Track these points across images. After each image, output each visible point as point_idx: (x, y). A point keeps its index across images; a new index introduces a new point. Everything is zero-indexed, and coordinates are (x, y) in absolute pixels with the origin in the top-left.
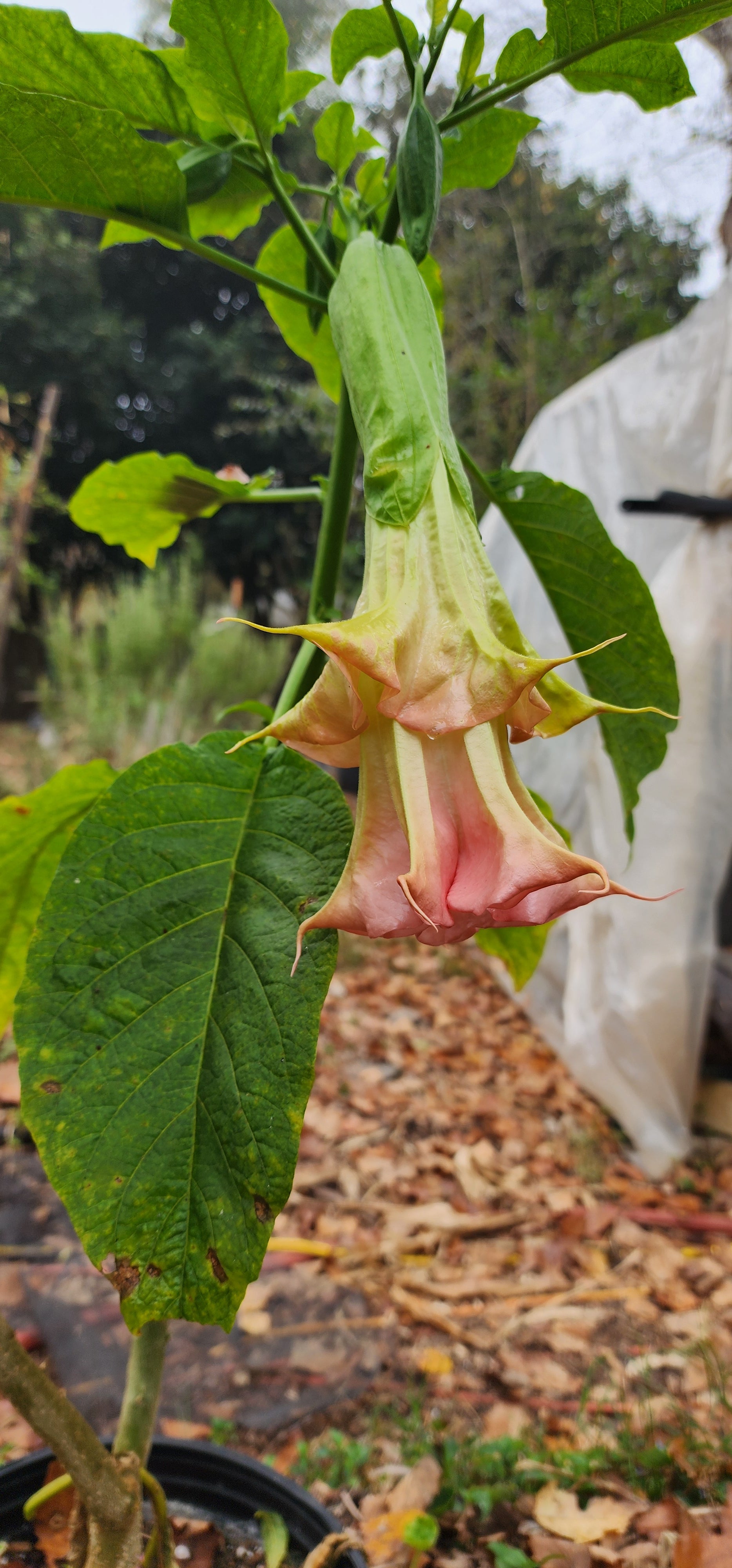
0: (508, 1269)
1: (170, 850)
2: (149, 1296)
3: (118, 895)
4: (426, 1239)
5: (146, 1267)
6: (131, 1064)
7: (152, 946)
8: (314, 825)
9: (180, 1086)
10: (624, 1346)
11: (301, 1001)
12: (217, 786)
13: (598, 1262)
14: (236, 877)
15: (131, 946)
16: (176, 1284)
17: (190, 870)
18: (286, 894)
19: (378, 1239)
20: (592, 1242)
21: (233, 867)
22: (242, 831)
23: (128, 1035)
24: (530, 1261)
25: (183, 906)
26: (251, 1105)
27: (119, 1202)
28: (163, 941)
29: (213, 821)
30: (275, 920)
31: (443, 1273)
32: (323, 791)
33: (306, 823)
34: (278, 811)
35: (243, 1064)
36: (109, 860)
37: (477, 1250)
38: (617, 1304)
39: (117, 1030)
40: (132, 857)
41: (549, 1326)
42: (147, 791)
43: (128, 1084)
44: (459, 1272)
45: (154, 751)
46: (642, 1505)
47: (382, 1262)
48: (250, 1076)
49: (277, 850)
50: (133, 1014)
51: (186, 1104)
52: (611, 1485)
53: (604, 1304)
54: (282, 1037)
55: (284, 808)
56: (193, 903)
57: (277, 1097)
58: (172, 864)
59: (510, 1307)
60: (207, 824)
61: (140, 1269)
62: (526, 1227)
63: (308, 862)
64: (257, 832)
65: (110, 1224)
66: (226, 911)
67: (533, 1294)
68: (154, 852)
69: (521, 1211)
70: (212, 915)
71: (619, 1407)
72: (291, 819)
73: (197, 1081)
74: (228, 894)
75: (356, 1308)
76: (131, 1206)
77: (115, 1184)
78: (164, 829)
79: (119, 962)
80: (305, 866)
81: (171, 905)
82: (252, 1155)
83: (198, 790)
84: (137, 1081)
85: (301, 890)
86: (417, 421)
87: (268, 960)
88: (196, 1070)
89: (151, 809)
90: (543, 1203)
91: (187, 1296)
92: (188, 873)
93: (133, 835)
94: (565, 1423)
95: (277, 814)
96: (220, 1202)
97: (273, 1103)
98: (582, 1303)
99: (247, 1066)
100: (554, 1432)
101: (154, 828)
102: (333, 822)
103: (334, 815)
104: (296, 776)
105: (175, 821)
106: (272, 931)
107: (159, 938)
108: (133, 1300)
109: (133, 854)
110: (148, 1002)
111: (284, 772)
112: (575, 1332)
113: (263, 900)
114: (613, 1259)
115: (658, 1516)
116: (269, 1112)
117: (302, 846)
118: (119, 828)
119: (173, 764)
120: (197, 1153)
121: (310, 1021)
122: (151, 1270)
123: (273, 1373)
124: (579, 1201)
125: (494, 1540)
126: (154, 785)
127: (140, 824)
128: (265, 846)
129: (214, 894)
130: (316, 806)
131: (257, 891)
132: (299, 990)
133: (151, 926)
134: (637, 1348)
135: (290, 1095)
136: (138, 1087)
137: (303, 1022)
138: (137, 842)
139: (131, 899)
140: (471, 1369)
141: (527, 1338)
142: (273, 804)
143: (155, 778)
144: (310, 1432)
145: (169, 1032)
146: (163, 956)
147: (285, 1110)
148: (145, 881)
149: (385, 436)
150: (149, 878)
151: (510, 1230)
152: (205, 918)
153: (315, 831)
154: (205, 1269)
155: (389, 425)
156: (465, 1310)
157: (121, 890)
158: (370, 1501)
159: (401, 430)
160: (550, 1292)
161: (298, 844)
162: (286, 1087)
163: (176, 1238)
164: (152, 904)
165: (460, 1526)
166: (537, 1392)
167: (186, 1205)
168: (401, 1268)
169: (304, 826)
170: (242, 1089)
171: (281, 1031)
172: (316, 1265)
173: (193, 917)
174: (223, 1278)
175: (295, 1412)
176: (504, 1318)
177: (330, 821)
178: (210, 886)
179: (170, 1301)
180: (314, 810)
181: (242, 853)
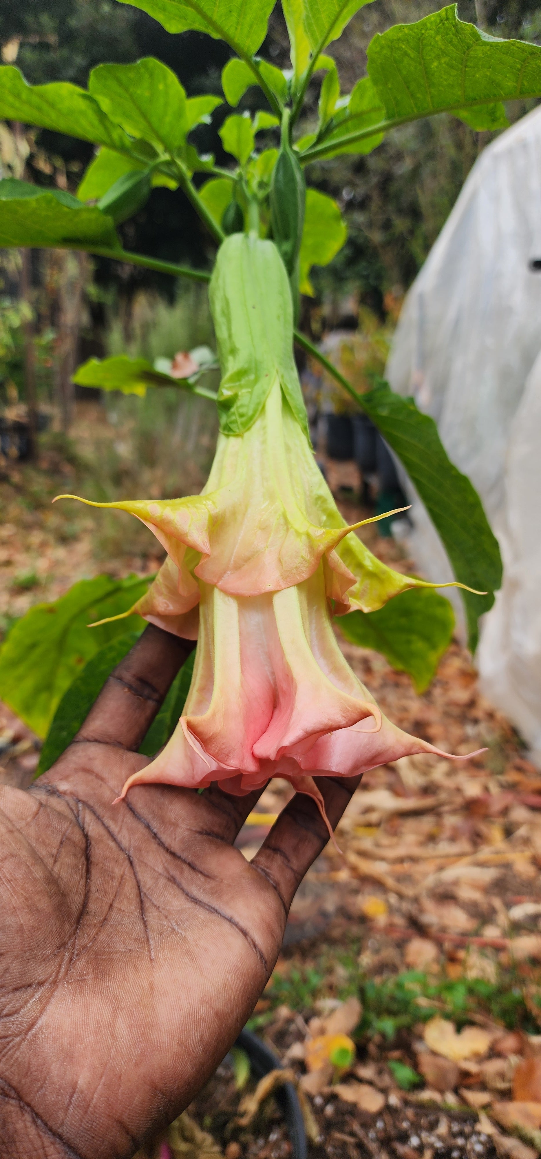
0: (432, 838)
4: (374, 817)
10: (509, 896)
13: (496, 834)
20: (493, 819)
24: (447, 833)
31: (385, 840)
37: (410, 825)
38: (507, 866)
41: (456, 883)
44: (395, 840)
46: (499, 1032)
47: (343, 833)
52: (479, 1018)
53: (498, 866)
59: (430, 867)
62: (446, 808)
67: (447, 856)
69: (443, 796)
71: (502, 942)
75: (324, 865)
90: (459, 790)
94: (461, 954)
98: (482, 865)
100: (453, 959)
112: (475, 886)
114: (508, 832)
115: (510, 1042)
124: (486, 789)
125: (393, 1058)
134: (518, 898)
140: (399, 910)
141: (440, 890)
151: (434, 811)
156: (398, 868)
158: (315, 1023)
160: (461, 855)
166: (444, 929)
168: (355, 838)
176: (425, 875)
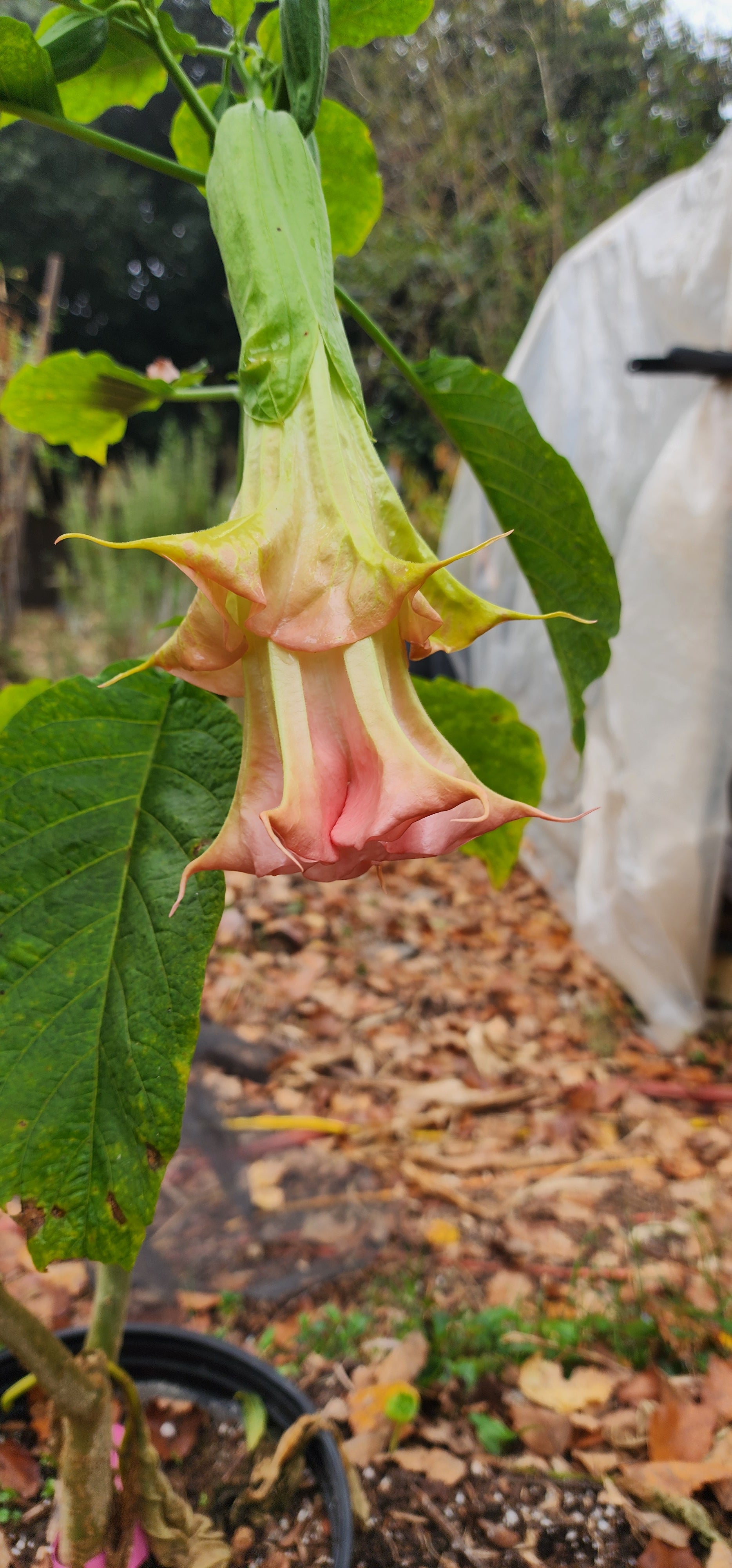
0: (518, 1142)
1: (71, 789)
2: (54, 1237)
3: (20, 837)
4: (438, 1115)
5: (51, 1208)
6: (34, 1009)
7: (55, 888)
8: (213, 761)
9: (83, 1030)
10: (628, 1213)
11: (188, 950)
12: (120, 720)
13: (606, 1133)
14: (140, 815)
15: (34, 888)
16: (79, 1225)
17: (93, 809)
18: (182, 835)
19: (391, 1116)
20: (602, 1115)
21: (138, 805)
22: (148, 767)
23: (31, 979)
24: (540, 1134)
25: (86, 846)
26: (140, 1055)
27: (24, 1145)
28: (66, 883)
29: (117, 756)
30: (171, 863)
31: (454, 1147)
32: (223, 725)
33: (206, 759)
34: (180, 746)
35: (134, 1013)
36: (9, 801)
37: (488, 1124)
38: (624, 1174)
39: (20, 975)
40: (33, 797)
41: (555, 1197)
42: (45, 728)
43: (30, 1028)
44: (469, 1146)
45: (51, 687)
46: (625, 1374)
47: (394, 1138)
48: (140, 1025)
49: (178, 787)
50: (35, 958)
51: (89, 1047)
52: (595, 1356)
53: (611, 1174)
54: (170, 987)
55: (187, 742)
56: (96, 842)
57: (164, 1047)
58: (75, 803)
59: (517, 1179)
60: (111, 760)
61: (45, 1211)
62: (537, 1102)
63: (207, 800)
64: (162, 767)
65: (14, 1167)
66: (130, 850)
67: (541, 1165)
68: (56, 791)
69: (532, 1086)
70: (116, 855)
71: (621, 1272)
72: (192, 755)
73: (99, 1024)
74: (132, 833)
75: (368, 1181)
76: (35, 1150)
77: (19, 1128)
78: (65, 766)
79: (23, 905)
80: (203, 806)
81: (74, 846)
82: (141, 1104)
83: (100, 725)
84: (40, 1025)
85: (196, 832)
86: (293, 307)
87: (159, 907)
88: (98, 1013)
89: (50, 746)
90: (554, 1077)
91: (89, 1237)
92: (91, 812)
93: (33, 775)
94: (565, 1290)
95: (180, 749)
96: (117, 1147)
97: (161, 1053)
98: (590, 1174)
99: (138, 1015)
100: (553, 1297)
101: (55, 766)
102: (231, 759)
103: (233, 751)
104: (197, 709)
105: (76, 757)
106: (166, 876)
107: (63, 880)
108: (37, 1240)
109: (34, 794)
110: (49, 946)
111: (185, 704)
112: (580, 1202)
113: (162, 841)
114: (622, 1130)
115: (640, 1386)
116: (158, 1062)
117: (202, 784)
118: (18, 768)
119: (71, 698)
120: (99, 1096)
121: (196, 971)
122: (55, 1211)
123: (285, 1245)
124: (591, 1075)
125: (476, 1411)
126: (53, 721)
127: (39, 762)
128: (168, 783)
129: (119, 833)
130: (215, 741)
131: (158, 831)
132: (186, 939)
133: (53, 868)
134: (640, 1216)
135: (176, 1045)
136: (42, 1031)
137: (189, 972)
138: (37, 781)
139: (33, 840)
140: (477, 1238)
141: (533, 1208)
142: (177, 738)
143: (53, 714)
144: (318, 1300)
145: (71, 975)
146: (64, 899)
147: (172, 1061)
148: (47, 821)
149: (259, 324)
150: (51, 818)
151: (522, 1105)
152: (110, 858)
153: (214, 768)
154: (104, 1212)
155: (262, 312)
156: (474, 1182)
157: (22, 831)
158: (361, 1373)
159: (276, 316)
160: (559, 1163)
161: (198, 781)
162: (172, 1038)
163: (80, 1180)
164: (54, 846)
165: (444, 1398)
166: (540, 1259)
167: (88, 1147)
168: (413, 1143)
169: (204, 762)
170: (134, 1039)
171: (169, 981)
172: (329, 1142)
173: (97, 857)
174: (122, 1221)
175: (305, 1281)
176: (511, 1189)
177: (229, 757)
178: (114, 825)
179: (73, 1242)
180: (214, 746)
181: (147, 789)
